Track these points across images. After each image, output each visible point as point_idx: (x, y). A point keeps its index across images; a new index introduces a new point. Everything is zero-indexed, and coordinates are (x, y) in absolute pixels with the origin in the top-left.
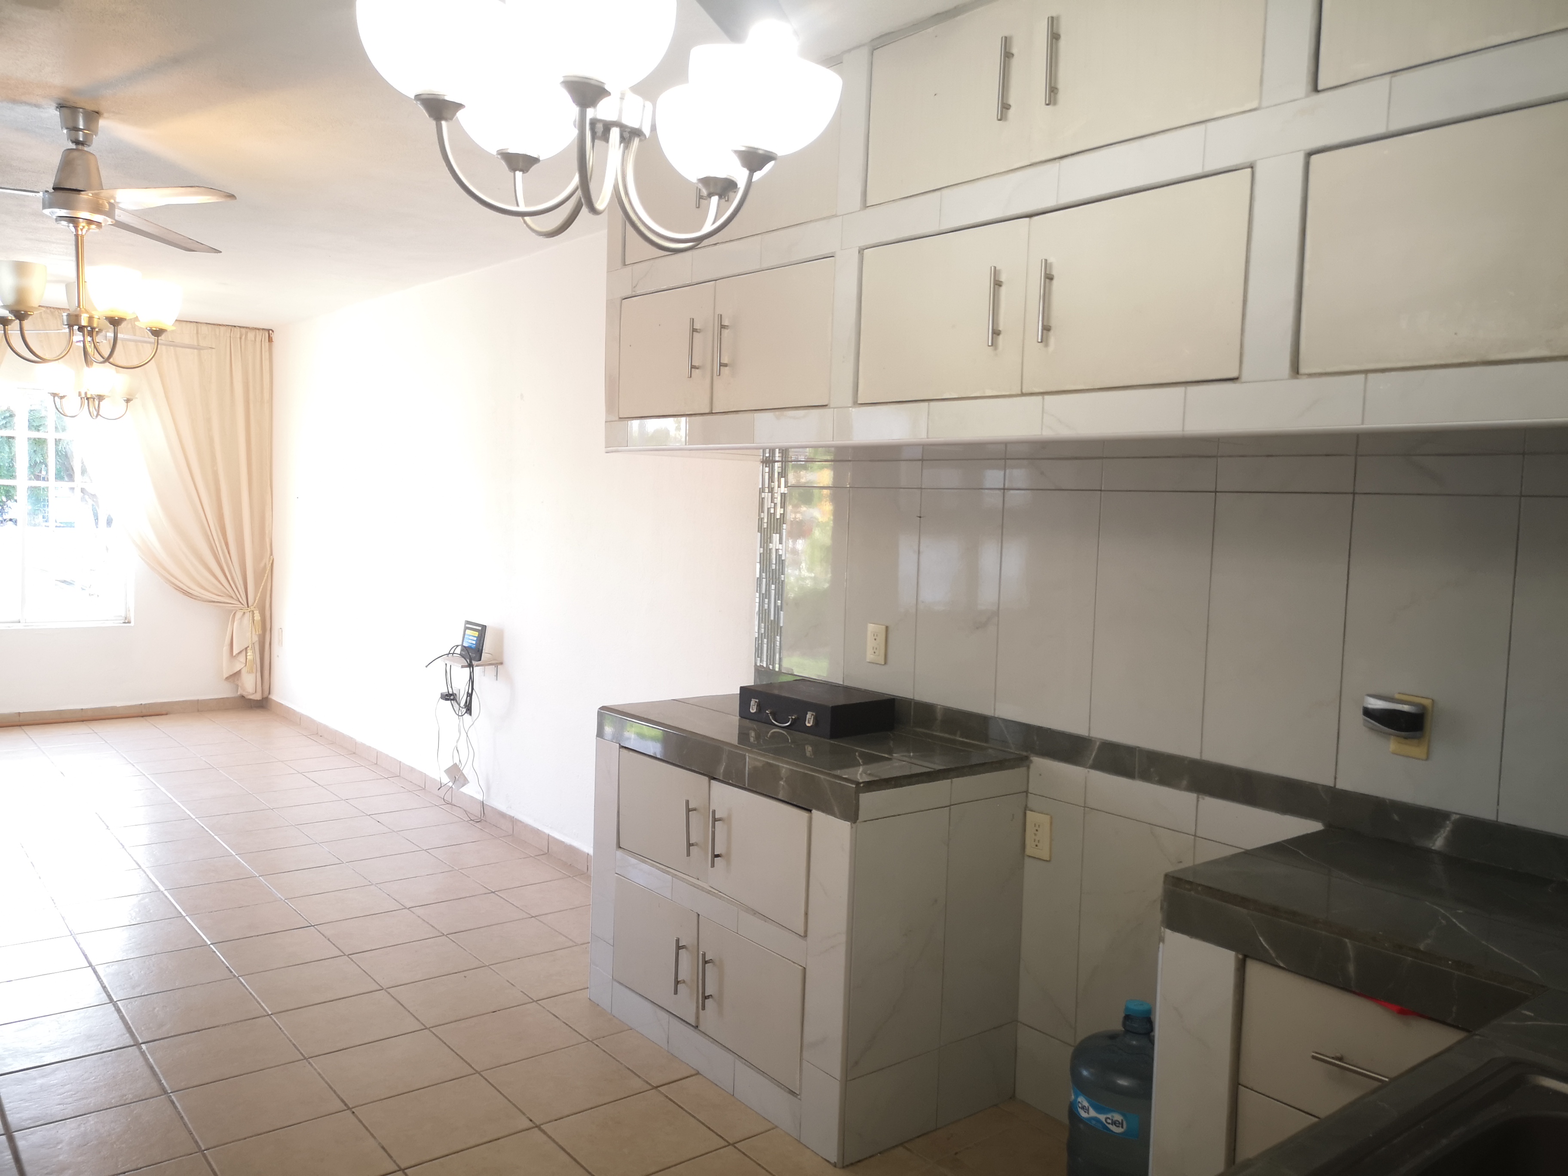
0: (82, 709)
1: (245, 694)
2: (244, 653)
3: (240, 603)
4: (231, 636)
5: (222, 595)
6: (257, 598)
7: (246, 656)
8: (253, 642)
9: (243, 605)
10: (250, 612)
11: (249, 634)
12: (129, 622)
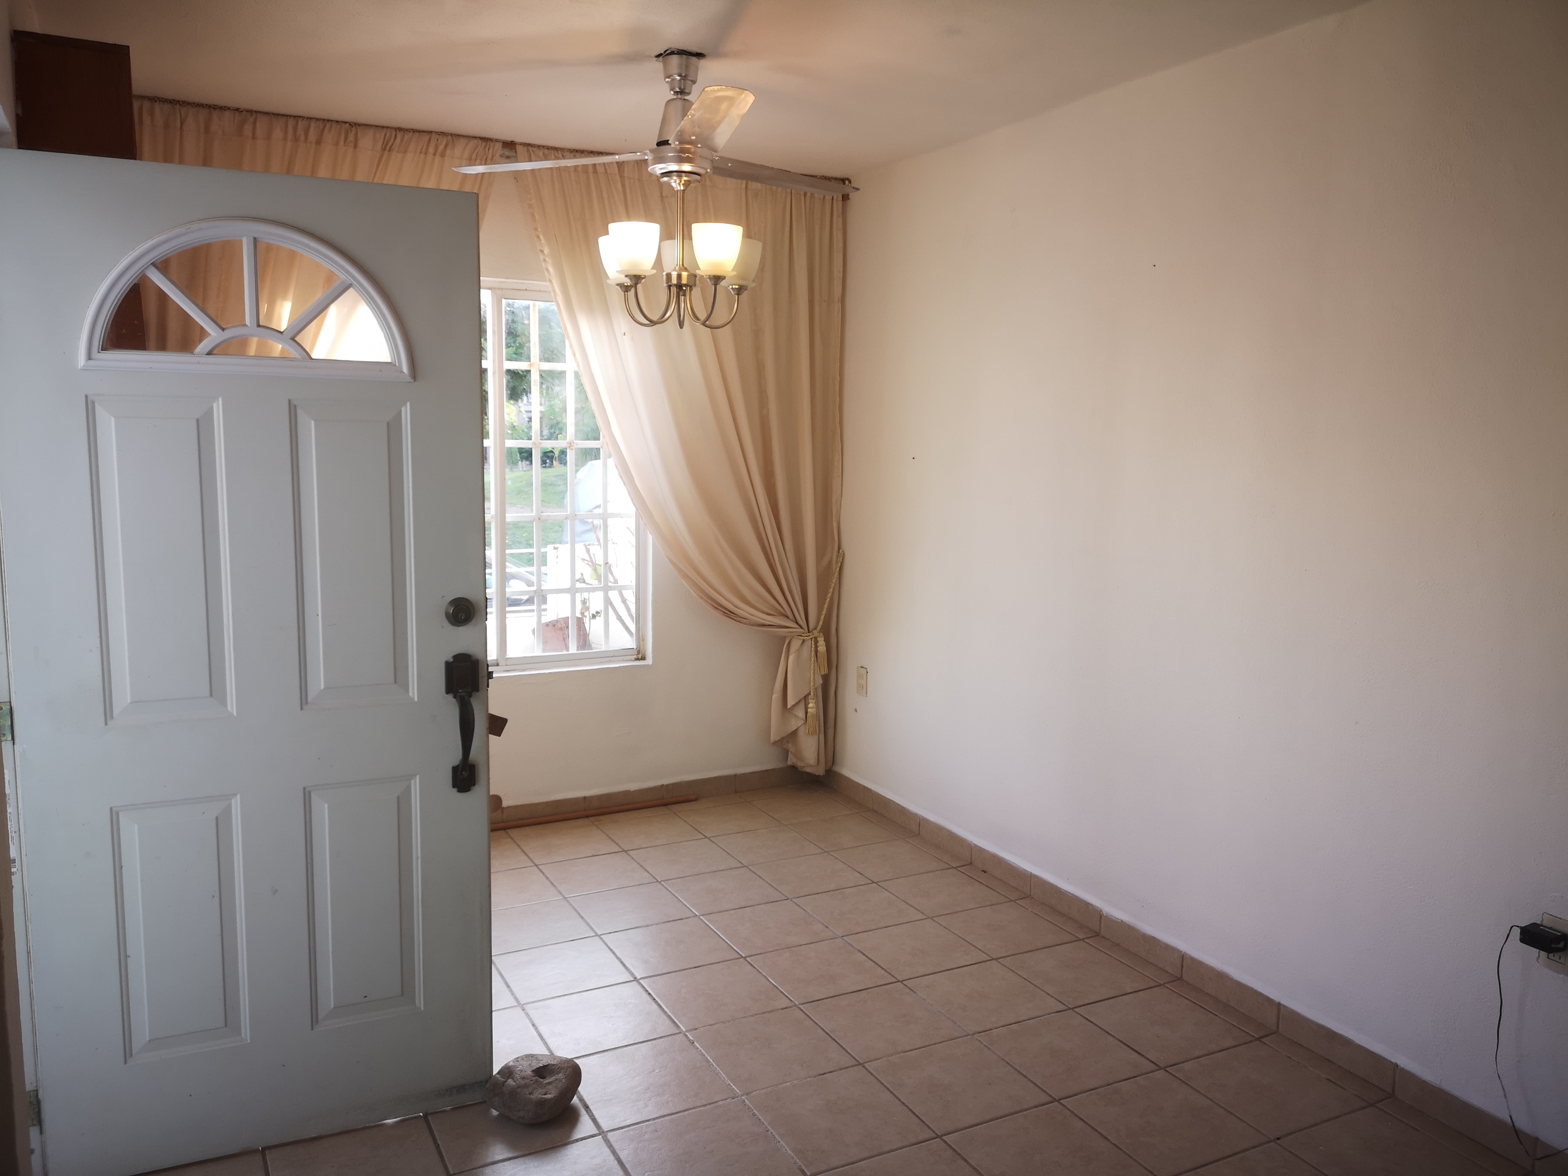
0: (585, 798)
1: (799, 764)
2: (802, 703)
3: (798, 626)
4: (784, 678)
5: (775, 613)
6: (822, 617)
7: (804, 709)
8: (817, 686)
9: (801, 627)
10: (811, 639)
11: (809, 675)
12: (643, 658)
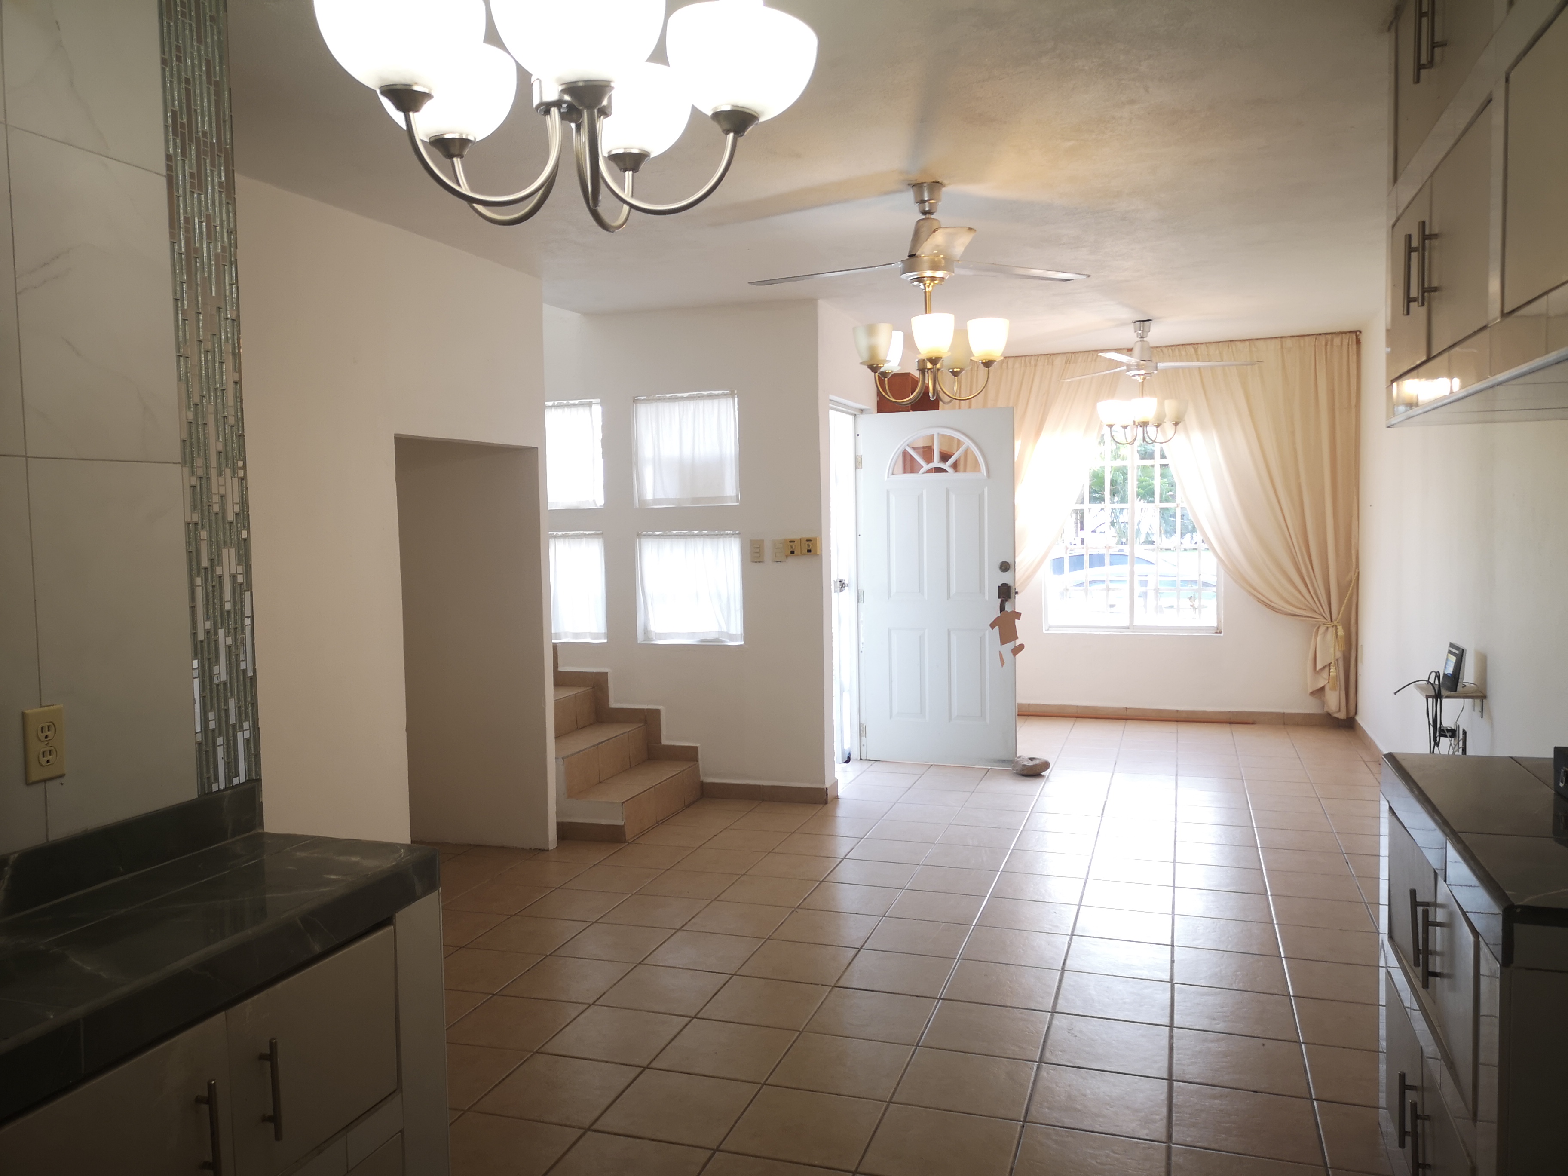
0: (1177, 710)
1: (1330, 712)
2: (1327, 669)
3: (1322, 617)
4: (1314, 652)
5: (1304, 608)
6: (1341, 613)
7: (1330, 672)
8: (1337, 658)
9: (1326, 619)
10: (1333, 626)
11: (1332, 650)
12: (1220, 633)
